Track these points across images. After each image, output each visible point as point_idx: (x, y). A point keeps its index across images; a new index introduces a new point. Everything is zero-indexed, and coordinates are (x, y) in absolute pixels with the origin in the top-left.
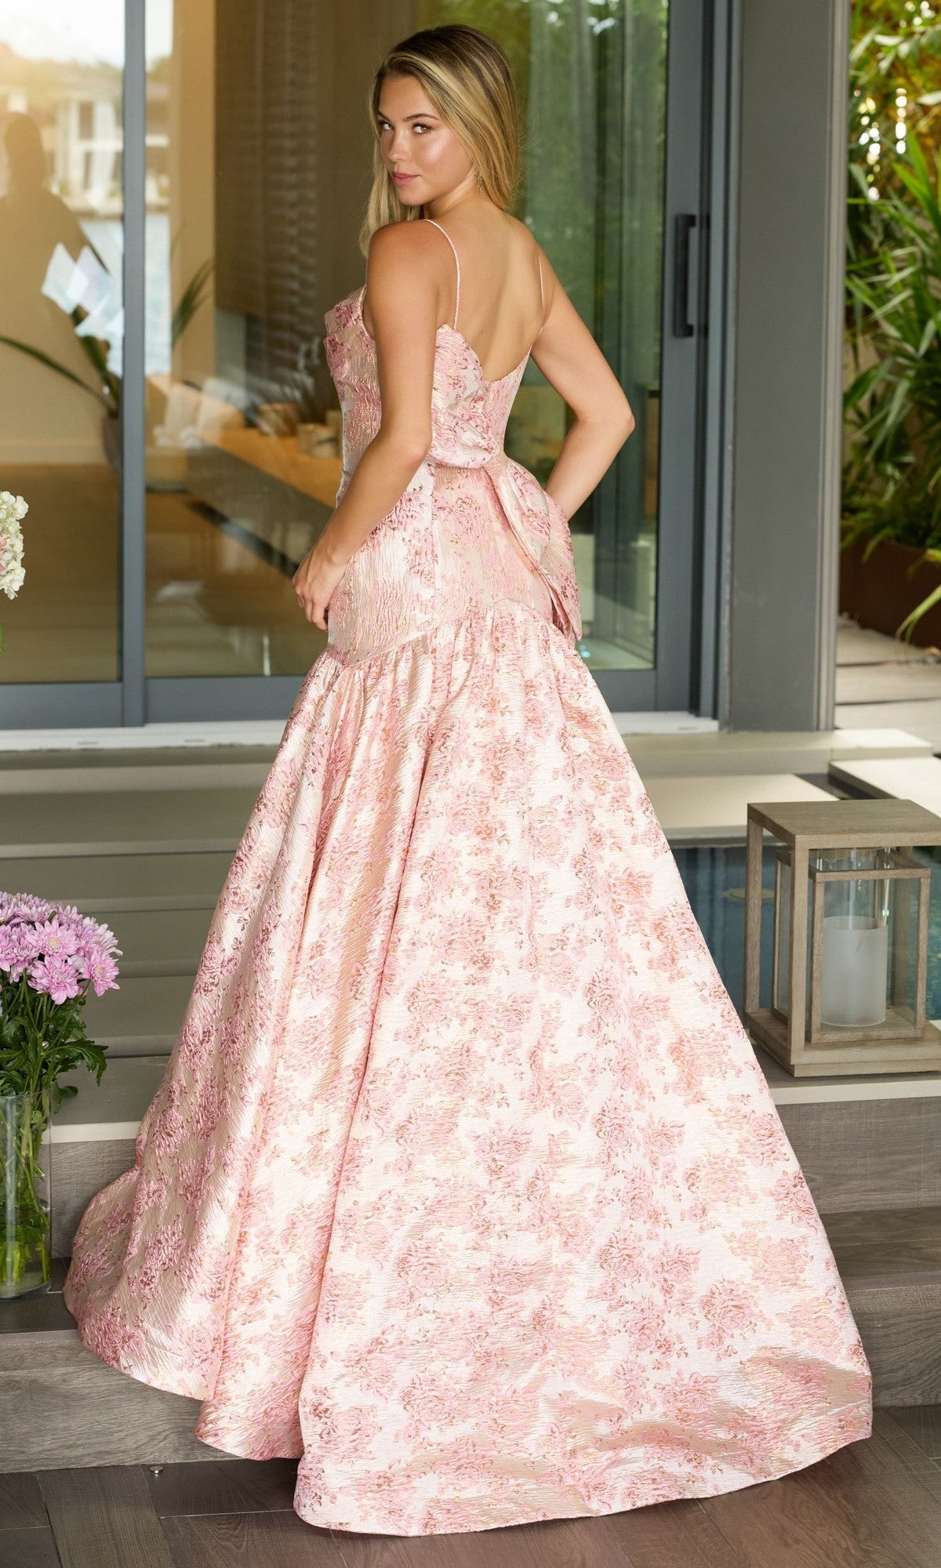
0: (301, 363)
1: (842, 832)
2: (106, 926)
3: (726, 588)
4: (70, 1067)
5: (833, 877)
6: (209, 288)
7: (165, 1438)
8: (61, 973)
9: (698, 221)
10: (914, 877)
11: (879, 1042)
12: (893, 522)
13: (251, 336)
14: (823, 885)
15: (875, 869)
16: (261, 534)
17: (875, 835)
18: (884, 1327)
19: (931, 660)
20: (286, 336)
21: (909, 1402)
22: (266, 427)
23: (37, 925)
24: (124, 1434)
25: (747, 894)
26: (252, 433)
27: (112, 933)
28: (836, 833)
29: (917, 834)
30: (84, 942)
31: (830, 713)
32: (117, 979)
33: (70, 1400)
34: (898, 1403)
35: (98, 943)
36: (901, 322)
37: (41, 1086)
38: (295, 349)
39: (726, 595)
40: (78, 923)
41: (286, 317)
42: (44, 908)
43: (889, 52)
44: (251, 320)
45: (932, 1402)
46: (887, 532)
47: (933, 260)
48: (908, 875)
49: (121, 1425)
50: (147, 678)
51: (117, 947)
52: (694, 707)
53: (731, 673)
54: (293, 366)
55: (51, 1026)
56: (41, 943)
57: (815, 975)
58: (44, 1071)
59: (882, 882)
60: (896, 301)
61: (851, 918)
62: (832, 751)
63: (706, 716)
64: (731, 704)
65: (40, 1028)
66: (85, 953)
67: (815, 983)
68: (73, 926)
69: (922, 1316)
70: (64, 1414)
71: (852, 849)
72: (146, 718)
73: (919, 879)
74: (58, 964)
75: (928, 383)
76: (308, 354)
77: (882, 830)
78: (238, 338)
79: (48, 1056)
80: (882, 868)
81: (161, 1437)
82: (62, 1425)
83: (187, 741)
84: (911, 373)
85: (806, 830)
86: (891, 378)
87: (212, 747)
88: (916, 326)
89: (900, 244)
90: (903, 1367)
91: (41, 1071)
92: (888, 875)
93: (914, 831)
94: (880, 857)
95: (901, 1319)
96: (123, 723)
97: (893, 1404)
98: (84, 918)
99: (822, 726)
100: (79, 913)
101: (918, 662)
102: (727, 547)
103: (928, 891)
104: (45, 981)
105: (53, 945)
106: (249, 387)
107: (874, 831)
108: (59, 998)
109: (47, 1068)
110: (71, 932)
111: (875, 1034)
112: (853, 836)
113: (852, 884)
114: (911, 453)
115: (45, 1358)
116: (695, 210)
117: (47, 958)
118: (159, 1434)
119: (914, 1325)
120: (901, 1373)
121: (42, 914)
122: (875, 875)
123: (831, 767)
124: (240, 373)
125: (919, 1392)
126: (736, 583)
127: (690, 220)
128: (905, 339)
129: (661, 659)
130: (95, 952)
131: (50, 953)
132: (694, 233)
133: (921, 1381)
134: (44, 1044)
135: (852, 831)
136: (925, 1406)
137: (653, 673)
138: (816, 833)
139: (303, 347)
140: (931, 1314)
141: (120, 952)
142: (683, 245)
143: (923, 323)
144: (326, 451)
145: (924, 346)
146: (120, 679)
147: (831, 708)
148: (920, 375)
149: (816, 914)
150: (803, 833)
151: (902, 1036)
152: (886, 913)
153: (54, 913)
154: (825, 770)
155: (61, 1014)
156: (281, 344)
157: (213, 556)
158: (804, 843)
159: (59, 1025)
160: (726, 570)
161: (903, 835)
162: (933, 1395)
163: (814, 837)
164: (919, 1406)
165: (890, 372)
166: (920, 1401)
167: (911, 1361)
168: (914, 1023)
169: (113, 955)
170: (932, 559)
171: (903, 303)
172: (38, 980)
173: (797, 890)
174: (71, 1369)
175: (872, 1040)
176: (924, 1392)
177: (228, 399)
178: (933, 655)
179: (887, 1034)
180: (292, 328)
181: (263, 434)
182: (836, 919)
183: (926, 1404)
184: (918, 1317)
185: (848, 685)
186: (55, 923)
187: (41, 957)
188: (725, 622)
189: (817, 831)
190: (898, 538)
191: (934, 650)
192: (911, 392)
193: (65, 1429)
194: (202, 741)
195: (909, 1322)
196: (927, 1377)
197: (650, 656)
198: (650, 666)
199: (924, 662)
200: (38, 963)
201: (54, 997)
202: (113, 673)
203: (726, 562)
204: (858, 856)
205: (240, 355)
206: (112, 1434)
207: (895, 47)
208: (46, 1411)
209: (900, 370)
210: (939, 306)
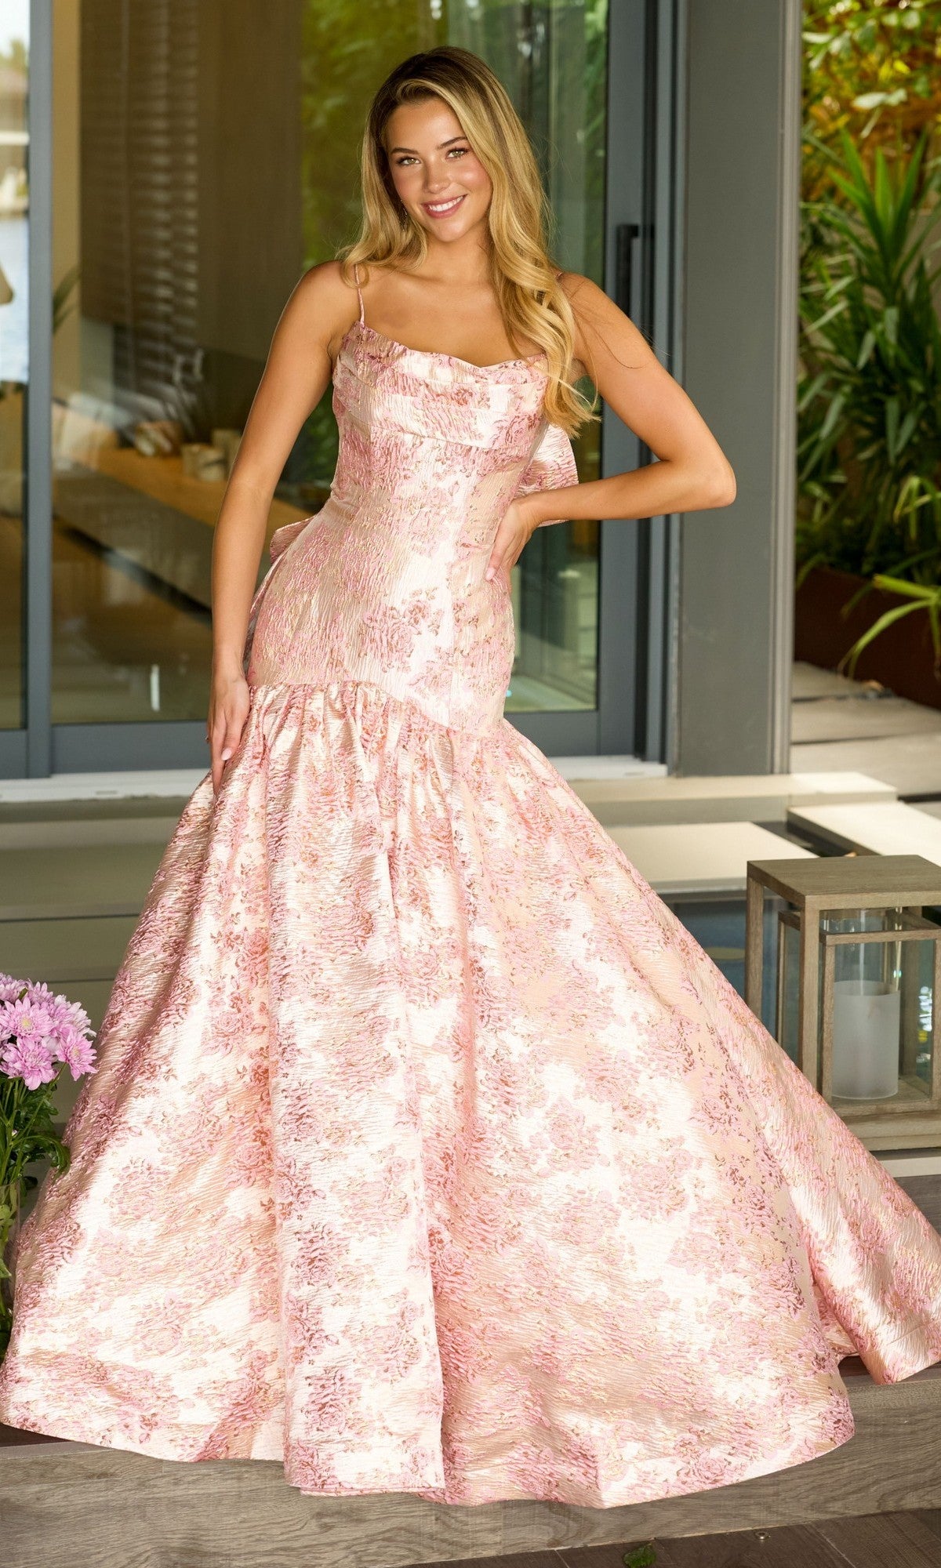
0: (177, 376)
1: (854, 891)
2: (79, 1004)
3: (674, 623)
4: (38, 1157)
5: (843, 939)
6: (73, 298)
7: (147, 1560)
8: (35, 1056)
9: (641, 231)
10: (930, 938)
11: (893, 1116)
12: (826, 547)
13: (118, 345)
14: (833, 948)
15: (884, 930)
16: (149, 565)
17: (889, 894)
18: (910, 1424)
19: (871, 695)
20: (161, 348)
22: (146, 447)
23: (7, 1004)
24: (102, 1556)
25: (747, 957)
26: (127, 455)
27: (85, 1013)
28: (846, 892)
29: (933, 893)
30: (57, 1022)
31: (785, 756)
33: (44, 1520)
34: (925, 1505)
35: (72, 1023)
36: (835, 334)
37: (9, 1178)
38: (170, 361)
39: (674, 632)
40: (48, 1001)
41: (161, 328)
42: (13, 986)
43: (817, 52)
44: (119, 329)
46: (820, 557)
47: (869, 268)
48: (923, 936)
49: (99, 1546)
50: (54, 725)
51: (91, 1027)
52: (640, 751)
53: (680, 714)
54: (169, 380)
55: (23, 1114)
56: (12, 1024)
57: (826, 1044)
58: (13, 1162)
59: (892, 945)
60: (831, 314)
61: (862, 982)
62: (790, 797)
63: (653, 760)
64: (680, 747)
65: (9, 1114)
66: (58, 1035)
67: (825, 1054)
68: (45, 1004)
70: (38, 1536)
71: (860, 909)
72: (52, 769)
73: (934, 942)
74: (31, 1046)
75: (865, 399)
76: (187, 368)
77: (894, 889)
78: (104, 347)
79: (17, 1147)
80: (892, 929)
81: (142, 1558)
82: (36, 1548)
83: (98, 793)
84: (847, 389)
85: (818, 890)
86: (826, 393)
87: (124, 799)
88: (852, 338)
89: (829, 250)
90: (931, 1466)
91: (9, 1163)
92: (899, 936)
93: (928, 890)
94: (890, 918)
95: (929, 1415)
96: (28, 773)
98: (55, 995)
99: (777, 769)
100: (48, 991)
101: (857, 696)
102: (675, 580)
104: (18, 1065)
105: (25, 1026)
106: (118, 402)
108: (33, 1083)
109: (15, 1159)
110: (44, 1011)
111: (889, 1107)
112: (865, 896)
113: (862, 947)
114: (840, 471)
115: (18, 1475)
116: (637, 220)
117: (19, 1041)
118: (140, 1555)
120: (929, 1472)
121: (10, 993)
122: (887, 937)
123: (790, 814)
124: (107, 387)
126: (685, 618)
127: (633, 231)
128: (840, 352)
129: (604, 698)
130: (71, 1033)
131: (23, 1034)
132: (637, 244)
134: (13, 1134)
135: (864, 890)
137: (595, 715)
138: (827, 892)
139: (180, 359)
142: (625, 257)
143: (860, 336)
144: (213, 475)
145: (863, 360)
146: (25, 726)
147: (786, 748)
148: (856, 390)
149: (826, 979)
150: (812, 893)
151: (917, 1109)
152: (897, 974)
153: (25, 991)
154: (783, 818)
155: (31, 1100)
156: (155, 356)
157: (98, 588)
158: (814, 904)
159: (31, 1112)
160: (674, 605)
161: (918, 894)
163: (824, 897)
165: (825, 387)
169: (87, 1036)
170: (879, 586)
171: (839, 315)
172: (11, 1065)
173: (807, 954)
174: (45, 1487)
175: (886, 1114)
177: (98, 416)
178: (873, 689)
179: (901, 1107)
180: (167, 339)
181: (141, 454)
182: (845, 985)
185: (805, 722)
186: (27, 1001)
187: (13, 1040)
188: (673, 659)
190: (832, 565)
191: (874, 684)
192: (845, 410)
193: (38, 1552)
194: (114, 792)
197: (591, 698)
198: (592, 706)
199: (864, 697)
200: (10, 1046)
201: (28, 1082)
202: (16, 718)
203: (674, 595)
204: (867, 915)
205: (107, 366)
206: (89, 1556)
207: (826, 45)
208: (17, 1533)
209: (835, 385)
210: (878, 316)
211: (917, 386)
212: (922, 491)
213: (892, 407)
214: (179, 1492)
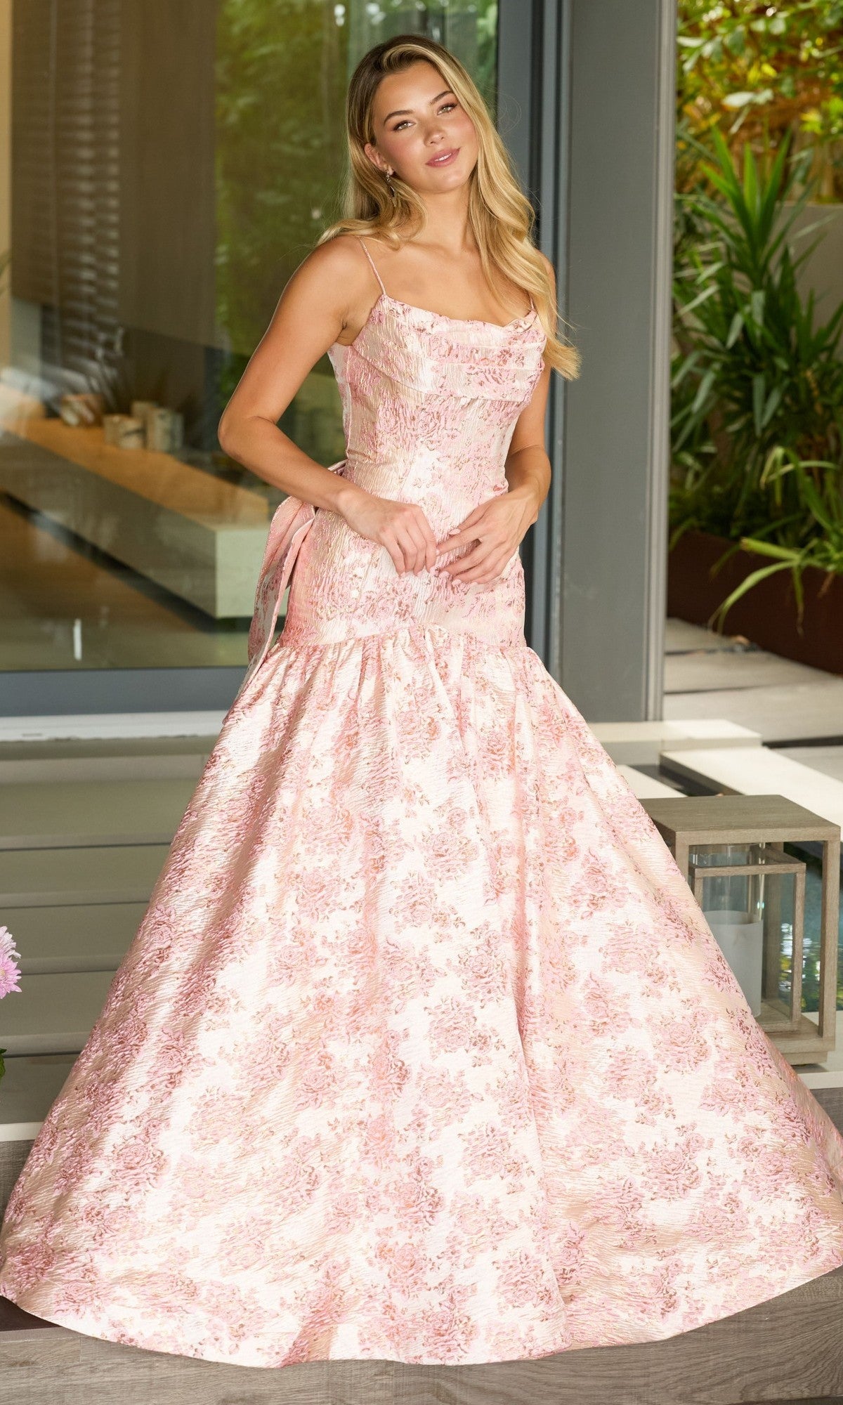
0: (100, 353)
1: (721, 828)
2: (5, 928)
3: (556, 582)
5: (711, 872)
6: (4, 281)
10: (790, 872)
12: (697, 512)
13: (45, 324)
14: (702, 880)
15: (748, 864)
16: (73, 527)
17: (753, 831)
18: (770, 1321)
19: (738, 648)
20: (85, 326)
21: (796, 1394)
22: (70, 418)
26: (53, 425)
27: (11, 936)
28: (714, 829)
29: (794, 830)
31: (659, 705)
32: (18, 983)
34: (785, 1396)
36: (706, 316)
38: (93, 339)
39: (556, 589)
41: (85, 308)
43: (691, 55)
44: (46, 309)
45: (819, 1394)
46: (692, 521)
47: (738, 254)
48: (784, 870)
51: (16, 949)
53: (561, 664)
54: (92, 356)
59: (756, 877)
60: (702, 297)
61: (727, 912)
62: (663, 742)
69: (808, 1309)
71: (727, 845)
73: (795, 875)
75: (733, 375)
76: (109, 345)
77: (758, 826)
78: (34, 328)
80: (756, 863)
84: (717, 366)
85: (687, 827)
86: (697, 370)
87: (49, 742)
88: (722, 319)
89: (701, 238)
90: (789, 1360)
92: (762, 870)
93: (790, 827)
94: (755, 852)
95: (789, 1312)
97: (781, 1397)
99: (651, 716)
101: (725, 650)
102: (557, 541)
103: (804, 886)
106: (44, 376)
107: (752, 827)
112: (732, 832)
113: (728, 879)
114: (710, 443)
119: (801, 1317)
120: (788, 1366)
122: (751, 870)
123: (663, 758)
124: (35, 362)
125: (806, 1384)
126: (566, 577)
128: (710, 332)
133: (808, 1374)
135: (730, 827)
136: (812, 1399)
138: (696, 829)
139: (102, 337)
140: (817, 1307)
141: (18, 955)
143: (729, 318)
144: (132, 443)
145: (732, 340)
147: (659, 698)
148: (725, 368)
150: (682, 830)
151: (779, 1029)
152: (760, 905)
154: (657, 762)
156: (79, 334)
158: (684, 840)
160: (556, 563)
161: (780, 830)
162: (819, 1388)
163: (694, 834)
164: (806, 1399)
165: (698, 364)
166: (806, 1394)
167: (797, 1354)
168: (790, 1016)
169: (13, 957)
170: (745, 548)
171: (710, 298)
176: (810, 1385)
177: (26, 389)
178: (740, 644)
180: (90, 319)
181: (66, 424)
182: (714, 914)
183: (812, 1396)
184: (805, 1309)
185: (678, 673)
188: (555, 615)
189: (696, 827)
190: (702, 529)
191: (741, 639)
192: (715, 386)
194: (39, 735)
195: (795, 1314)
196: (813, 1370)
199: (732, 650)
203: (557, 555)
204: (733, 850)
205: (36, 343)
207: (699, 48)
209: (706, 363)
210: (746, 299)
211: (782, 364)
212: (786, 461)
213: (759, 383)
214: (95, 1379)
